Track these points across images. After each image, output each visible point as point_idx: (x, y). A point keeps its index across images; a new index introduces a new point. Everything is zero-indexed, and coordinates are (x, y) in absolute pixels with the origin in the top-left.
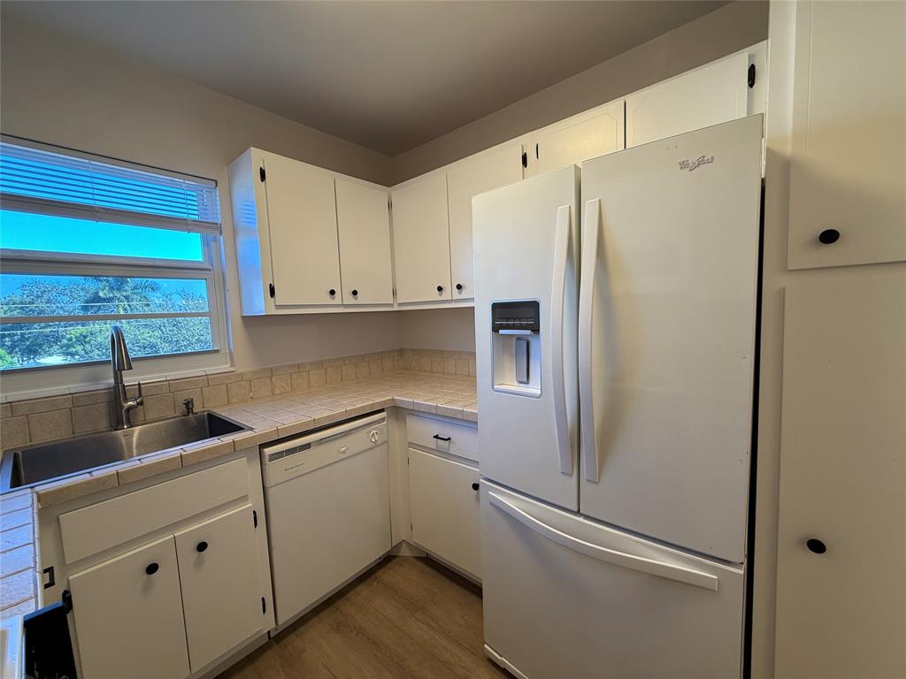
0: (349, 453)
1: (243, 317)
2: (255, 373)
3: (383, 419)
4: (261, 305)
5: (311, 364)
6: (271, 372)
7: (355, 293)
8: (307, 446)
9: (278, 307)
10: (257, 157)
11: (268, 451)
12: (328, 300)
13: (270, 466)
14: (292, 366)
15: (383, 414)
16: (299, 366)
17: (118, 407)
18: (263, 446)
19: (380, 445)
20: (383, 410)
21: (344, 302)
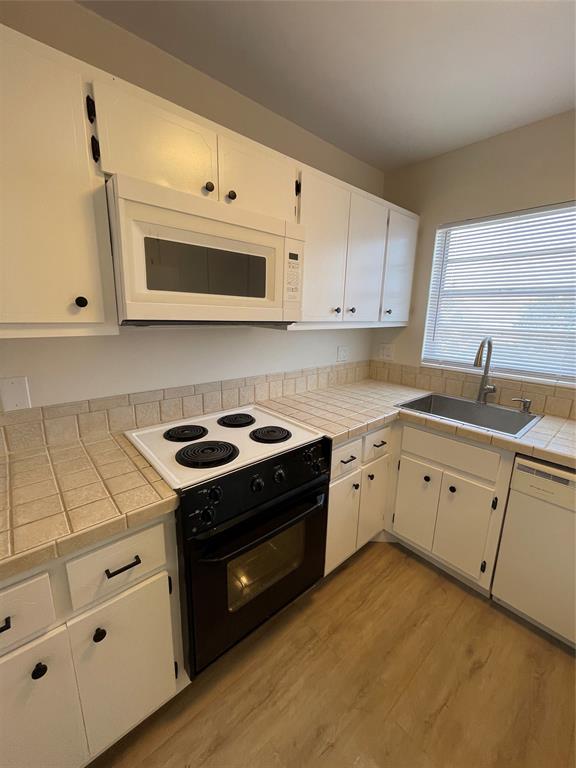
8: (566, 481)
17: (482, 388)
18: (517, 454)
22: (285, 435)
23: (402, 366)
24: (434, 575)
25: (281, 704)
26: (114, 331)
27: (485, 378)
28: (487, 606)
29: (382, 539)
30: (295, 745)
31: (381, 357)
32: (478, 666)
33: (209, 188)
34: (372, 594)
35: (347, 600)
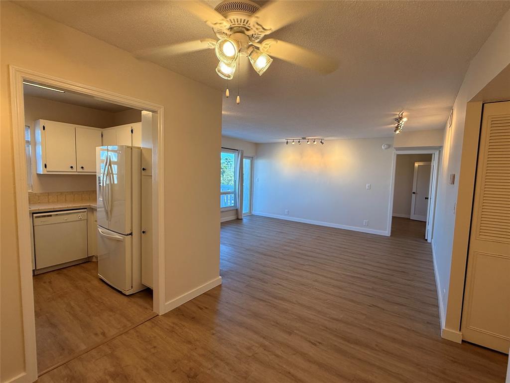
0: (68, 221)
1: (37, 174)
2: (41, 194)
3: (85, 211)
4: (41, 170)
5: (67, 192)
8: (51, 216)
9: (48, 171)
10: (42, 122)
11: (35, 215)
12: (70, 170)
13: (35, 219)
14: (58, 193)
15: (86, 210)
16: (61, 193)
18: (33, 213)
19: (83, 220)
20: (86, 208)
21: (77, 171)
28: (35, 277)
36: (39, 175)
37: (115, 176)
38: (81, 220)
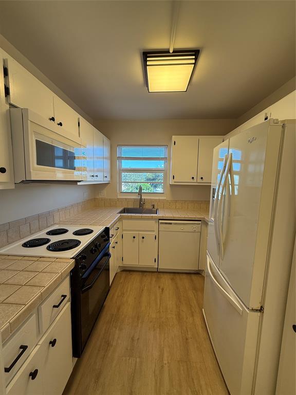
0: (184, 230)
2: (171, 201)
3: (199, 224)
5: (189, 201)
6: (176, 201)
7: (202, 178)
8: (171, 224)
9: (175, 182)
11: (160, 221)
12: (192, 181)
13: (160, 225)
14: (182, 201)
15: (200, 222)
17: (140, 203)
18: (160, 219)
19: (197, 232)
20: (200, 221)
21: (197, 181)
22: (90, 232)
23: (110, 199)
24: (141, 273)
25: (114, 344)
26: (13, 187)
27: (141, 199)
28: (157, 274)
29: (119, 271)
30: (127, 349)
31: (100, 196)
32: (163, 289)
33: (53, 119)
34: (125, 290)
35: (118, 297)
36: (171, 185)
37: (236, 188)
38: (195, 232)
